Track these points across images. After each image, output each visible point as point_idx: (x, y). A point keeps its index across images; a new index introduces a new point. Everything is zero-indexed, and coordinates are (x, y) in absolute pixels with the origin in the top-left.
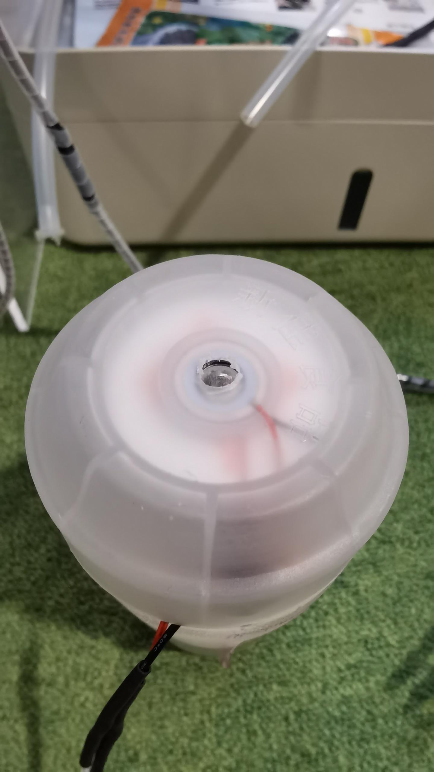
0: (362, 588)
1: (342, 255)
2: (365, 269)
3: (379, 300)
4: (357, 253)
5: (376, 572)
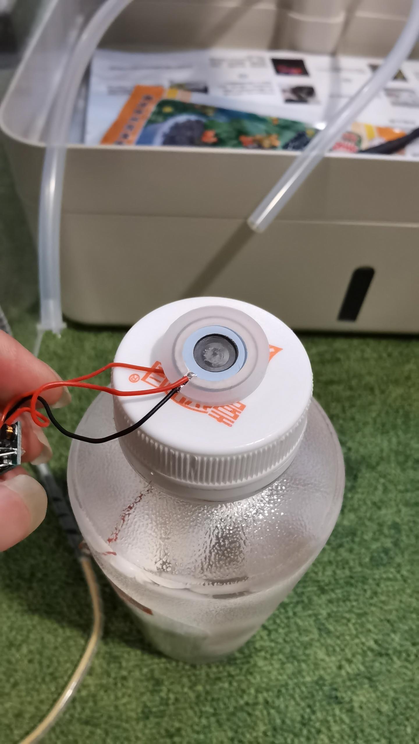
0: (356, 705)
1: (340, 344)
2: (364, 359)
3: (377, 392)
4: (356, 342)
5: (371, 686)
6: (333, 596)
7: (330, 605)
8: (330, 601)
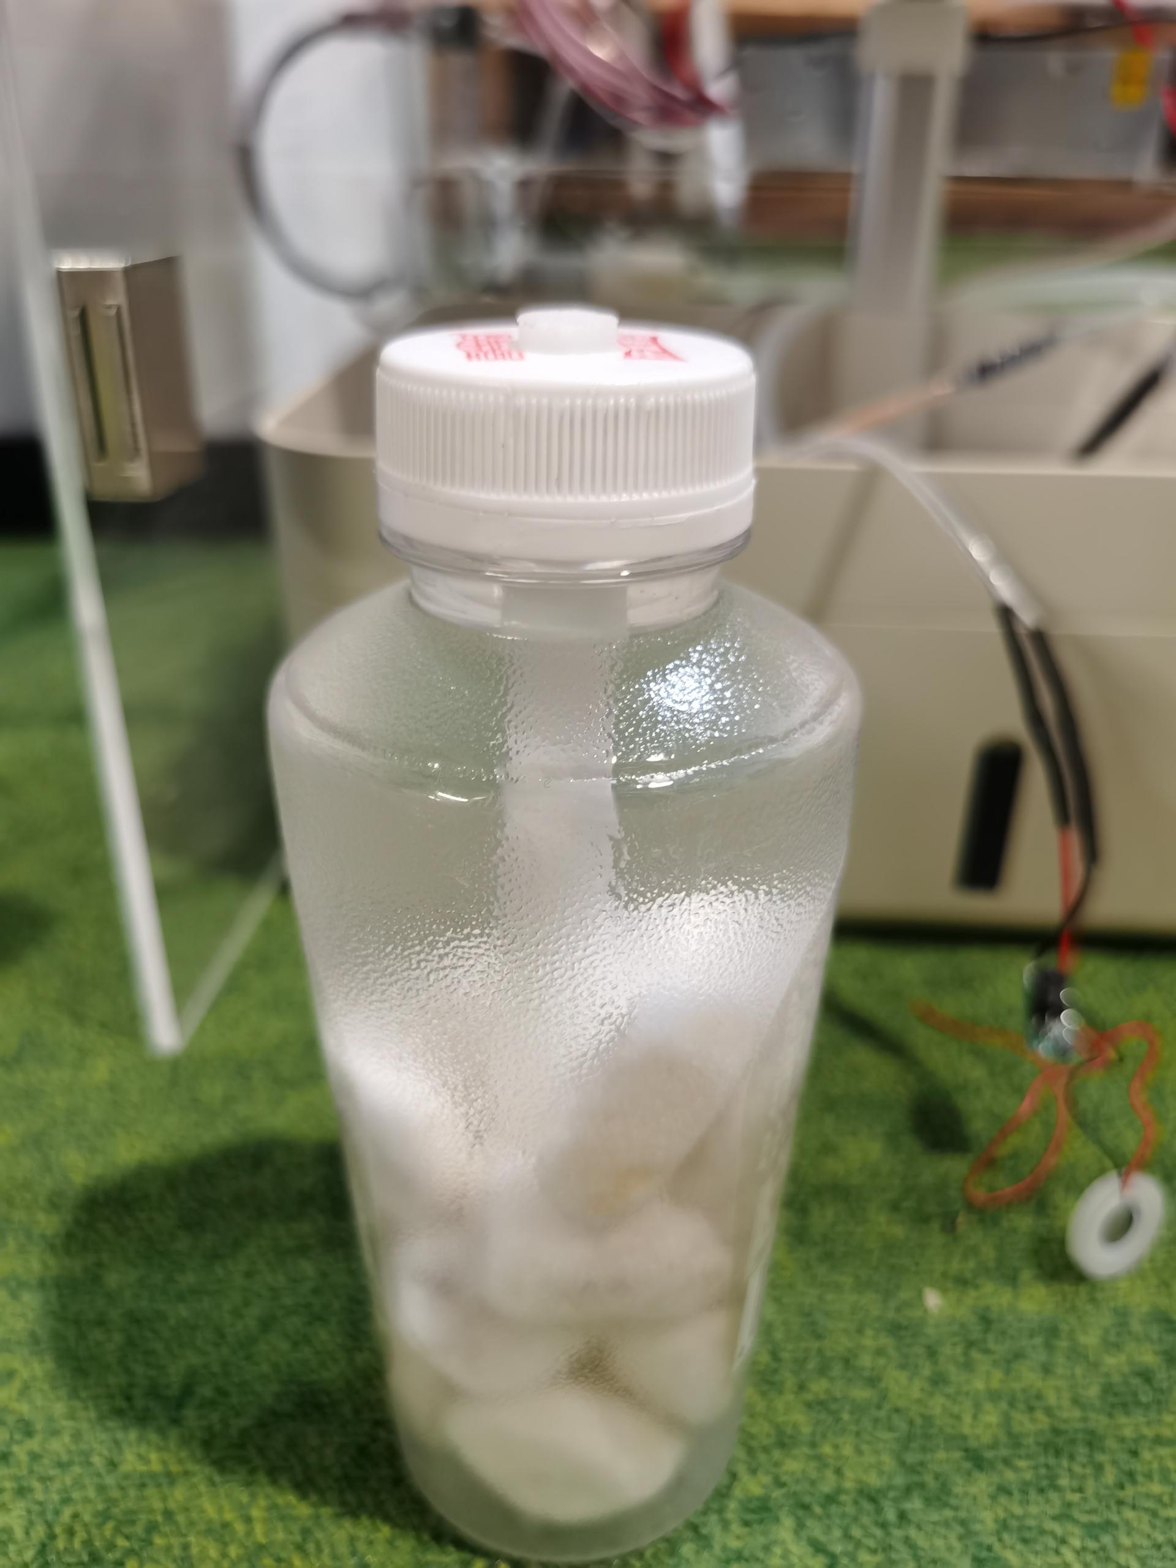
6: (1010, 1475)
7: (1003, 1499)
8: (1004, 1490)
